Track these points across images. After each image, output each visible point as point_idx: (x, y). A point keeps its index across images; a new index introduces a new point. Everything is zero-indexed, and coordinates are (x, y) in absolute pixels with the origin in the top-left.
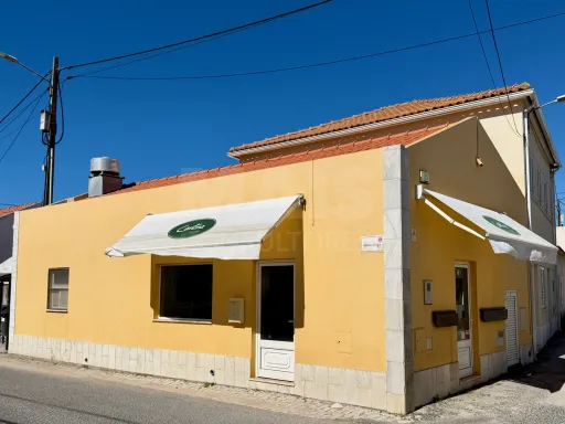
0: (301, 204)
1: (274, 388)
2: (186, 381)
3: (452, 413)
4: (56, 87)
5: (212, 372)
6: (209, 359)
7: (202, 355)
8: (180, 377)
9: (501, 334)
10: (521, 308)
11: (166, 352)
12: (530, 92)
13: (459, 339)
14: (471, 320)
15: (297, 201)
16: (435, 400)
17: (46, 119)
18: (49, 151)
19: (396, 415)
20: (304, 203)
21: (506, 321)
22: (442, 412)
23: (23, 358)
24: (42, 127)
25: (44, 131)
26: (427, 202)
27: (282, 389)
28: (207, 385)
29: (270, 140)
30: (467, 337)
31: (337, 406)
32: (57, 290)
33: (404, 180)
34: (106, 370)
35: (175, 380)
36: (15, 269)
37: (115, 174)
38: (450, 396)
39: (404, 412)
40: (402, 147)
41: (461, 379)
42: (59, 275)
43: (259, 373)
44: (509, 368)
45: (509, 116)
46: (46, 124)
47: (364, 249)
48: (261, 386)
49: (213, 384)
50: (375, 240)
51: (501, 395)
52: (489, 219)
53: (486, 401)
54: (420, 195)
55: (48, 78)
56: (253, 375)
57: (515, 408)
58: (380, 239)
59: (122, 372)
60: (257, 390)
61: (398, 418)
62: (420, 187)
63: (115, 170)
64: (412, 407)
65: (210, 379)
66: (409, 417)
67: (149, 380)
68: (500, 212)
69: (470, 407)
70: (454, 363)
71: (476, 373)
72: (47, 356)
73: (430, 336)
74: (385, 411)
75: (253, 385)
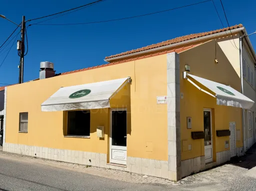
0: (129, 81)
1: (117, 168)
2: (78, 164)
3: (199, 180)
4: (24, 30)
5: (90, 160)
6: (89, 155)
7: (85, 153)
8: (76, 162)
9: (227, 142)
10: (237, 130)
11: (70, 151)
12: (242, 28)
13: (206, 145)
14: (212, 136)
15: (127, 80)
16: (192, 174)
17: (20, 44)
18: (21, 59)
19: (172, 181)
20: (131, 81)
21: (230, 136)
22: (194, 180)
23: (9, 154)
24: (18, 48)
25: (19, 50)
26: (188, 80)
27: (121, 169)
28: (87, 166)
29: (124, 53)
30: (210, 144)
31: (145, 176)
32: (23, 123)
33: (176, 69)
34: (44, 159)
35: (74, 164)
36: (5, 113)
37: (52, 69)
38: (200, 172)
39: (176, 180)
40: (176, 53)
41: (206, 164)
42: (24, 116)
43: (111, 161)
44: (231, 158)
45: (232, 40)
46: (19, 47)
47: (159, 102)
48: (111, 167)
49: (90, 166)
50: (164, 98)
51: (225, 171)
52: (220, 88)
53: (217, 174)
54: (185, 77)
55: (20, 25)
56: (108, 162)
57: (230, 178)
58: (166, 98)
59: (51, 160)
60: (110, 169)
61: (173, 183)
62: (185, 73)
63: (51, 67)
64: (180, 177)
65: (89, 163)
66: (179, 182)
67: (62, 164)
68: (227, 85)
69: (209, 177)
70: (202, 156)
71: (214, 161)
72: (19, 152)
73: (190, 144)
74: (168, 179)
75: (108, 167)
